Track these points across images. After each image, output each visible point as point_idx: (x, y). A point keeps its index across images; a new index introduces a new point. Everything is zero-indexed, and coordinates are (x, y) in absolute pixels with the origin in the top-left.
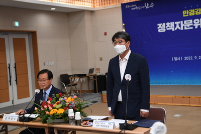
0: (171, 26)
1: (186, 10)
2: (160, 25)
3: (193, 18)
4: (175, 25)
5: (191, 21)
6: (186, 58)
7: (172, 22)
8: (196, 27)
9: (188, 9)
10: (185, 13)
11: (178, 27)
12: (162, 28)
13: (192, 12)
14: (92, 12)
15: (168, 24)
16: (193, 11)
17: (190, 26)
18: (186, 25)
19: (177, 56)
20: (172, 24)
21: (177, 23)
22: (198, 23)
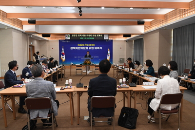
0: (74, 48)
3: (81, 46)
6: (78, 57)
10: (78, 45)
12: (72, 48)
13: (80, 45)
14: (48, 41)
18: (79, 48)
19: (76, 56)
21: (76, 47)
22: (82, 48)
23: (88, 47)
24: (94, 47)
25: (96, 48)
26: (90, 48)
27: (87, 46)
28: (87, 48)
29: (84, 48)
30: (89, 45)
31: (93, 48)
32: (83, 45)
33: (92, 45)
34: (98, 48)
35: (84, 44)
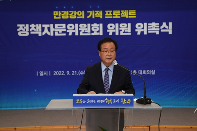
0: (37, 29)
1: (58, 10)
2: (21, 26)
3: (67, 21)
4: (43, 29)
5: (64, 25)
6: (56, 73)
7: (39, 24)
8: (70, 34)
9: (61, 9)
10: (56, 14)
11: (46, 31)
12: (23, 30)
13: (65, 15)
15: (33, 26)
16: (66, 13)
17: (63, 32)
18: (58, 30)
19: (44, 70)
20: (39, 27)
21: (46, 26)
22: (72, 29)
23: (105, 22)
24: (133, 22)
25: (141, 28)
26: (112, 29)
27: (97, 20)
28: (97, 29)
29: (85, 30)
30: (109, 14)
31: (125, 29)
32: (81, 14)
33: (125, 14)
34: (154, 28)
35: (86, 9)
